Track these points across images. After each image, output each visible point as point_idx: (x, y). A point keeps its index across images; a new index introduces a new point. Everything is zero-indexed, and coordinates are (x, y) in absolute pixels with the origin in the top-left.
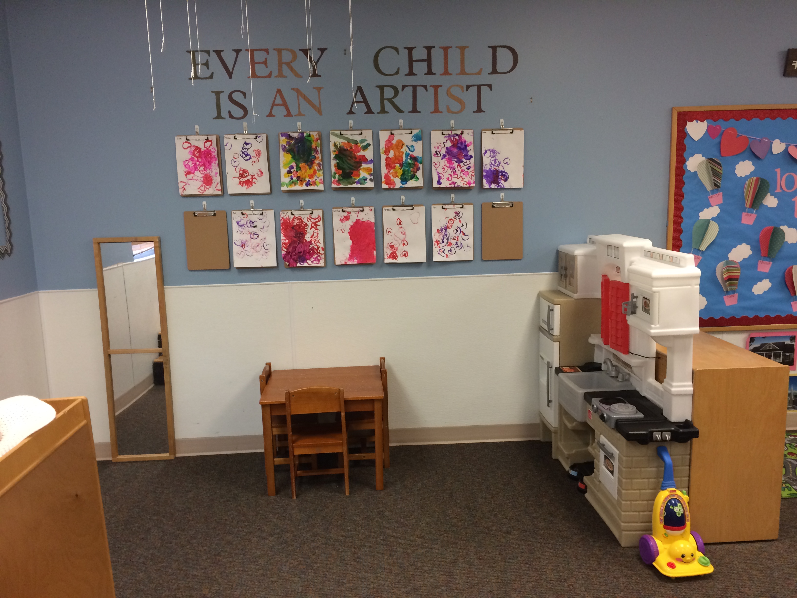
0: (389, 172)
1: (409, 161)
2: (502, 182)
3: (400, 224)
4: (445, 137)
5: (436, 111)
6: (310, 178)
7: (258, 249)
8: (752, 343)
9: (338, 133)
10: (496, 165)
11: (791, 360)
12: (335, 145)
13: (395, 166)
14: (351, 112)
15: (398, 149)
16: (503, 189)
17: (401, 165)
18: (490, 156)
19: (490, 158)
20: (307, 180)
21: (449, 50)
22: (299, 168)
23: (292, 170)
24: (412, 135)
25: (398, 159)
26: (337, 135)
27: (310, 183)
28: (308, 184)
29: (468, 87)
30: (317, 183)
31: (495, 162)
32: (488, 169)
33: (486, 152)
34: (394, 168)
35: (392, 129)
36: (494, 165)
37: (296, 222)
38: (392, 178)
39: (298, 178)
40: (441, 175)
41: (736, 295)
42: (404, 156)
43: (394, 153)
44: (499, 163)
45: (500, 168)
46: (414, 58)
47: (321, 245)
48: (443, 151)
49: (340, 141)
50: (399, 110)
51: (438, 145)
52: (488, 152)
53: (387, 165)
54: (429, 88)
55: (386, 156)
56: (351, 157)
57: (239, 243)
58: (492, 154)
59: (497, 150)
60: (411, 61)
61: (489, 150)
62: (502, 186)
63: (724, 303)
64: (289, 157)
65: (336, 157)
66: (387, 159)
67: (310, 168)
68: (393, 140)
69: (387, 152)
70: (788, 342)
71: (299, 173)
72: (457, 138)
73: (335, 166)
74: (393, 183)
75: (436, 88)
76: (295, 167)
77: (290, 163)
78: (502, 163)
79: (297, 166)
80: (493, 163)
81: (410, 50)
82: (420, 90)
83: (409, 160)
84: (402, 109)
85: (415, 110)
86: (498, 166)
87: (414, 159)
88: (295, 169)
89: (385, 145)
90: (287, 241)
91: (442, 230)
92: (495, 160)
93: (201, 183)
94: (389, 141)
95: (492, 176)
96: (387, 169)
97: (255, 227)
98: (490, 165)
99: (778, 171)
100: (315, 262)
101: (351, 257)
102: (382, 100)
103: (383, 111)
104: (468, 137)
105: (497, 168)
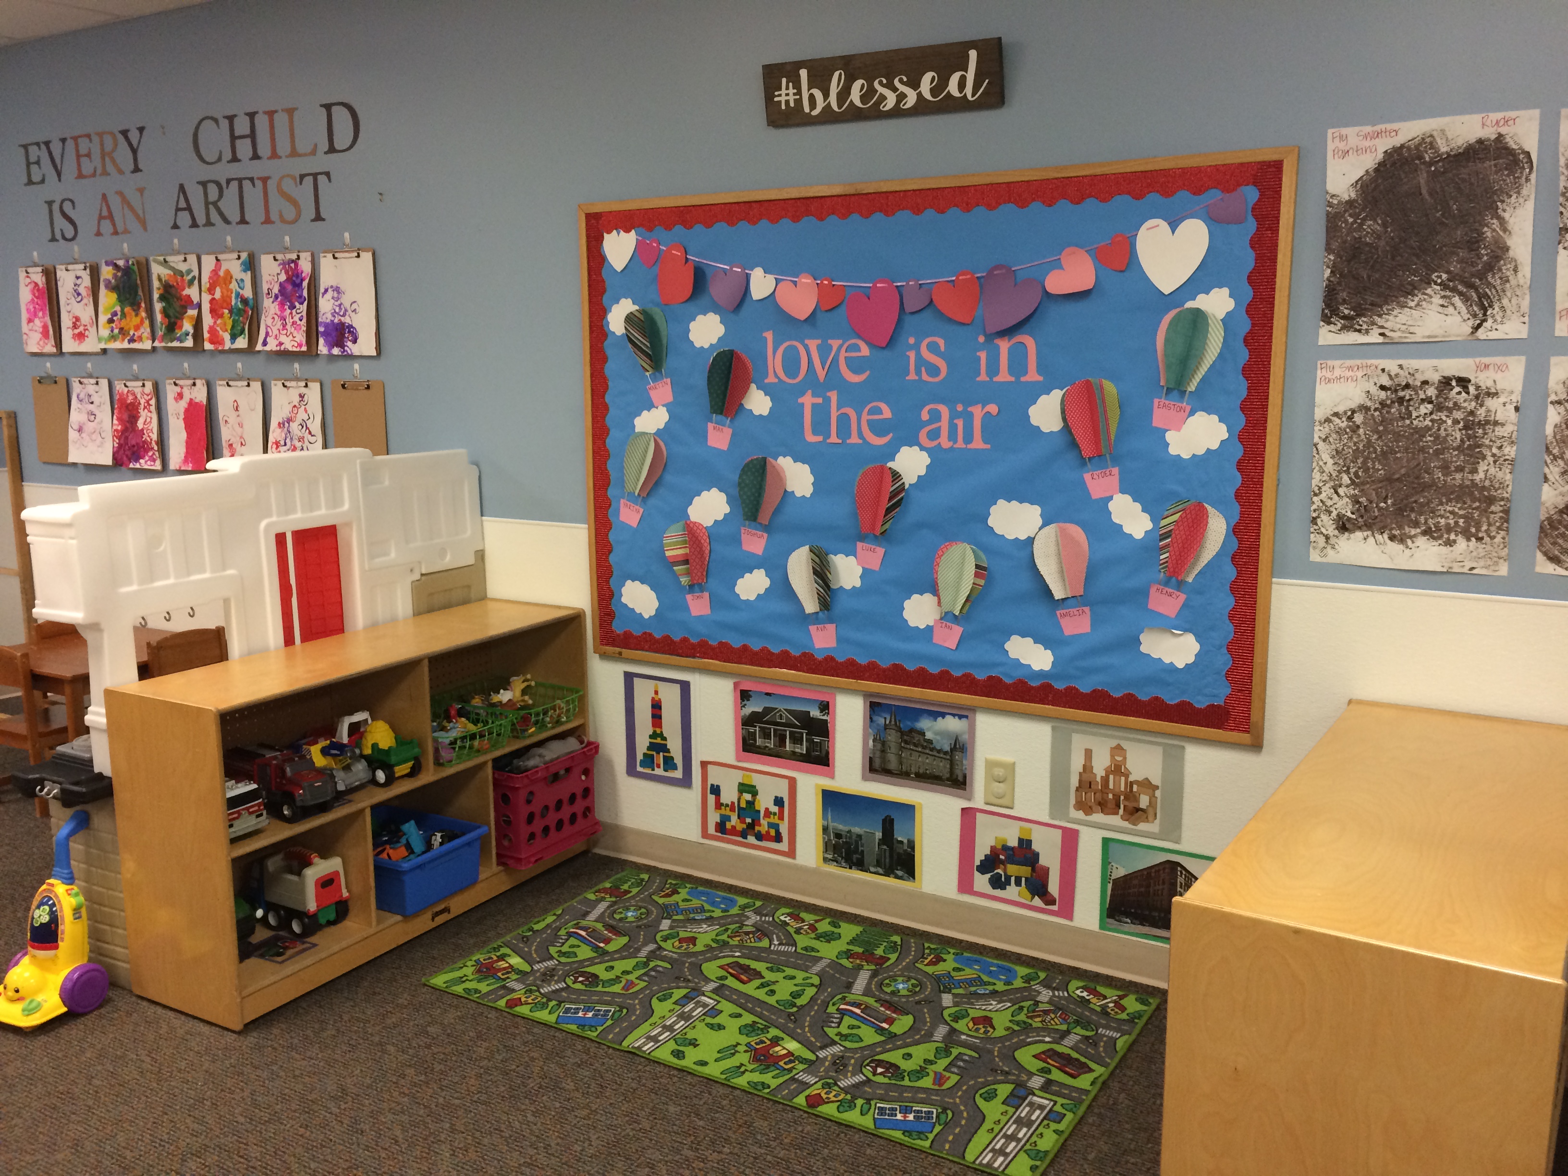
0: (215, 323)
1: (240, 305)
2: (349, 344)
3: (237, 410)
4: (279, 265)
5: (268, 221)
6: (136, 330)
7: (94, 437)
8: (745, 702)
9: (161, 258)
10: (341, 313)
11: (824, 753)
12: (160, 279)
13: (223, 313)
14: (175, 226)
15: (225, 284)
16: (352, 357)
17: (231, 312)
18: (333, 298)
19: (332, 301)
20: (131, 333)
21: (276, 115)
22: (124, 315)
23: (115, 318)
24: (240, 261)
25: (226, 299)
26: (159, 263)
27: (135, 338)
28: (131, 341)
29: (302, 177)
30: (144, 339)
31: (340, 309)
32: (328, 321)
33: (326, 291)
34: (221, 316)
35: (217, 251)
36: (338, 314)
37: (130, 399)
38: (221, 332)
39: (121, 329)
40: (269, 330)
41: (706, 595)
42: (233, 295)
43: (222, 292)
44: (346, 310)
45: (347, 320)
46: (237, 134)
47: (155, 436)
48: (276, 290)
49: (164, 272)
50: (227, 221)
51: (271, 278)
52: (330, 290)
53: (212, 311)
54: (256, 182)
55: (210, 297)
56: (178, 299)
57: (76, 427)
58: (336, 295)
59: (342, 288)
60: (233, 138)
61: (332, 287)
62: (349, 352)
63: (687, 609)
64: (114, 296)
65: (162, 298)
66: (212, 301)
67: (137, 315)
68: (220, 270)
69: (211, 290)
70: (815, 713)
71: (123, 323)
72: (293, 265)
73: (161, 312)
74: (221, 342)
75: (265, 180)
76: (119, 313)
77: (114, 306)
78: (350, 311)
79: (122, 311)
80: (337, 310)
81: (231, 119)
82: (247, 184)
83: (239, 303)
84: (230, 219)
85: (243, 221)
86: (344, 315)
87: (245, 301)
88: (119, 316)
89: (210, 278)
90: (119, 428)
91: (284, 425)
92: (340, 305)
93: (40, 336)
94: (215, 272)
95: (334, 334)
96: (212, 317)
97: (92, 403)
98: (332, 314)
99: (769, 336)
100: (149, 463)
101: (186, 460)
102: (207, 203)
103: (209, 223)
104: (305, 266)
105: (342, 319)
